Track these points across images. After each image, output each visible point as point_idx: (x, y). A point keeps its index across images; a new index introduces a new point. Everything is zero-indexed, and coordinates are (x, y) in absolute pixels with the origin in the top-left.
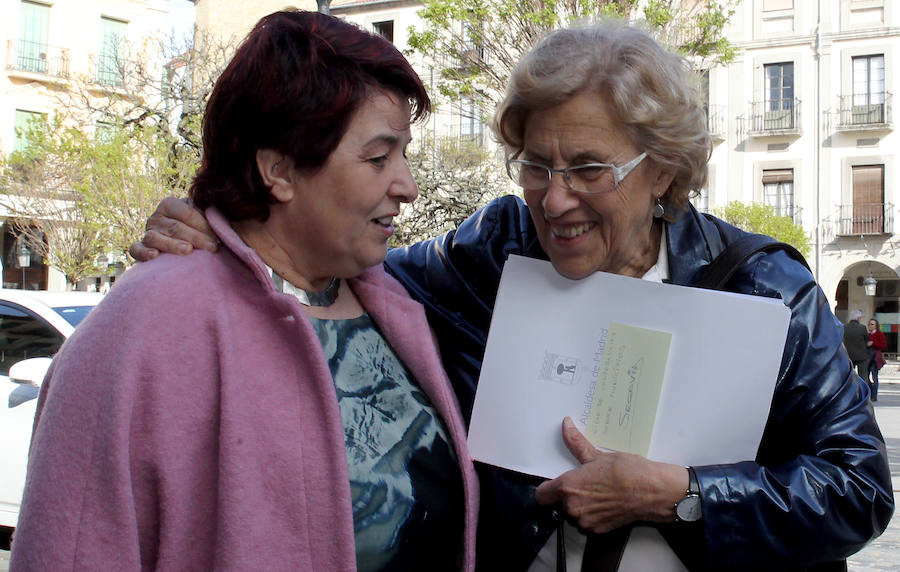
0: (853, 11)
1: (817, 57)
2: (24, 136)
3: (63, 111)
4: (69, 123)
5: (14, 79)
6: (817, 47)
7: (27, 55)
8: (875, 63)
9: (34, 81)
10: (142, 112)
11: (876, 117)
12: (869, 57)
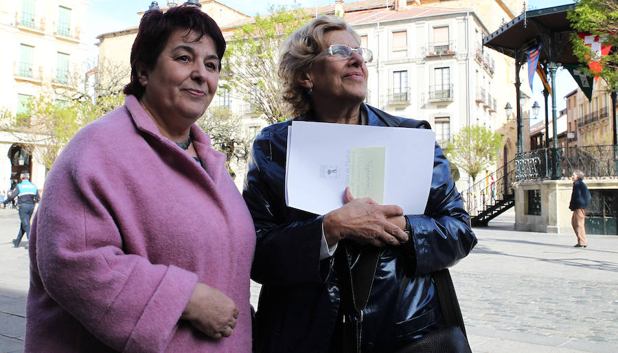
0: (394, 51)
1: (378, 71)
2: (25, 106)
3: (44, 95)
4: (46, 100)
5: (17, 80)
6: (378, 67)
7: (23, 69)
8: (403, 74)
9: (25, 81)
10: (80, 95)
11: (404, 98)
12: (401, 72)
